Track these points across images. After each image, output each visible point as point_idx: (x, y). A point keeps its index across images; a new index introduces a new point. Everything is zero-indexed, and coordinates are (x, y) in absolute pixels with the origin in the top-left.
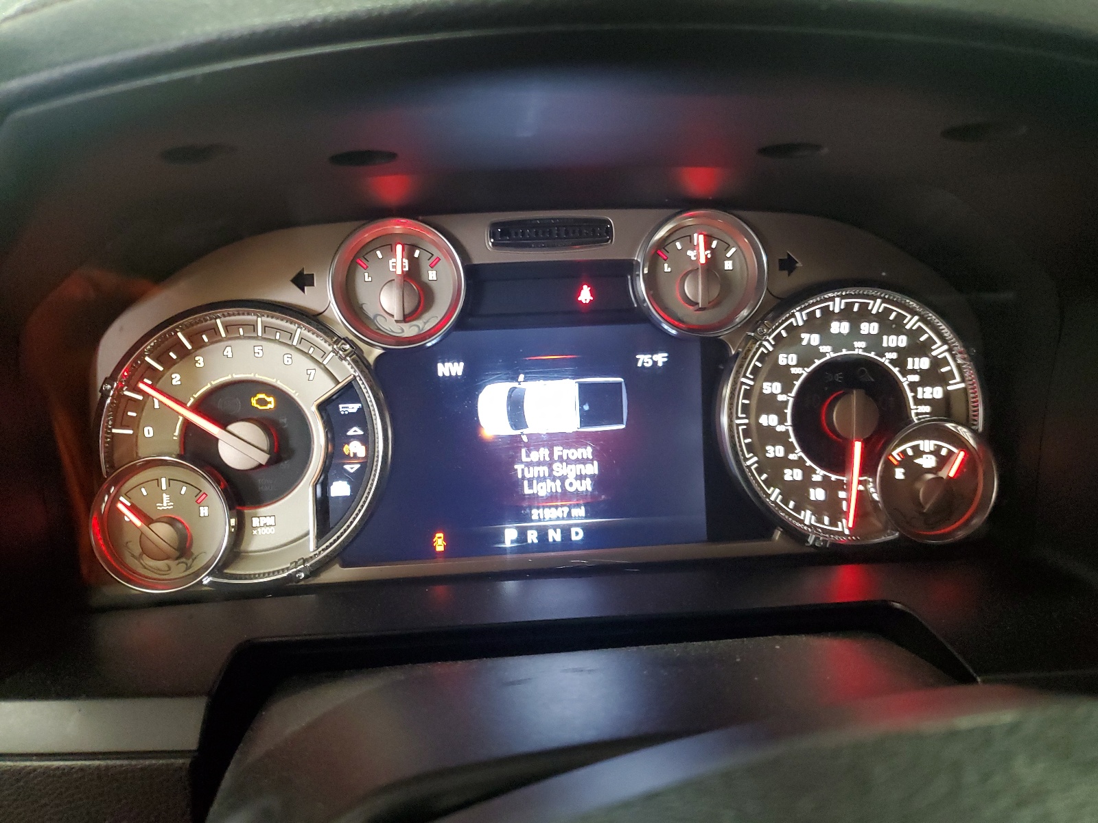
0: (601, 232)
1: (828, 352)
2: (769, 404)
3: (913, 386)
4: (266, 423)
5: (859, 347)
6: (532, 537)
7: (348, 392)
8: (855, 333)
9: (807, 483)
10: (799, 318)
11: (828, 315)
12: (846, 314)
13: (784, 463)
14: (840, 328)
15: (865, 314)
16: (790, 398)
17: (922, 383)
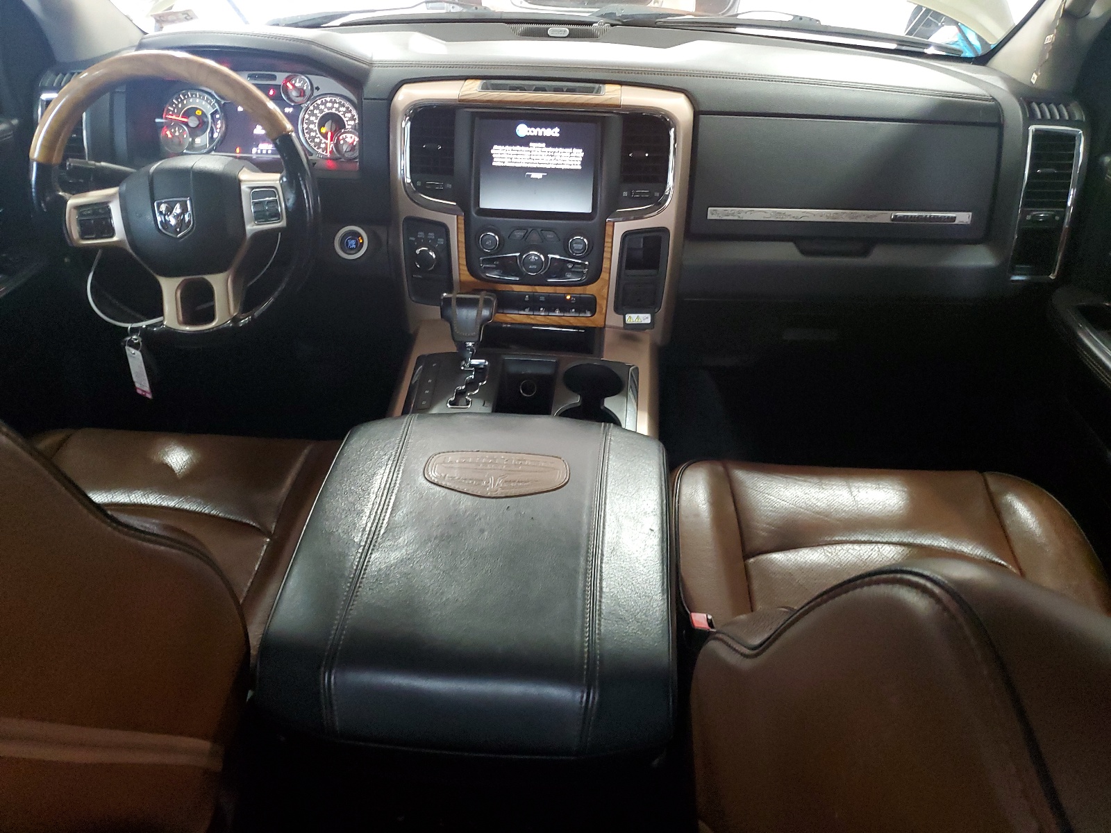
0: (274, 78)
1: (326, 111)
2: (312, 122)
3: (347, 121)
4: (199, 117)
5: (334, 111)
6: (259, 152)
7: (216, 112)
8: (333, 107)
9: (320, 142)
10: (319, 102)
11: (326, 102)
12: (331, 101)
13: (315, 137)
14: (329, 105)
15: (335, 102)
16: (317, 121)
17: (350, 120)
